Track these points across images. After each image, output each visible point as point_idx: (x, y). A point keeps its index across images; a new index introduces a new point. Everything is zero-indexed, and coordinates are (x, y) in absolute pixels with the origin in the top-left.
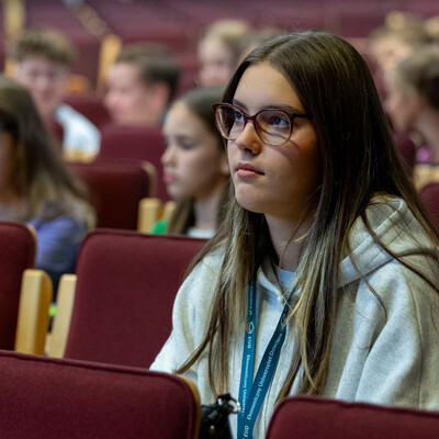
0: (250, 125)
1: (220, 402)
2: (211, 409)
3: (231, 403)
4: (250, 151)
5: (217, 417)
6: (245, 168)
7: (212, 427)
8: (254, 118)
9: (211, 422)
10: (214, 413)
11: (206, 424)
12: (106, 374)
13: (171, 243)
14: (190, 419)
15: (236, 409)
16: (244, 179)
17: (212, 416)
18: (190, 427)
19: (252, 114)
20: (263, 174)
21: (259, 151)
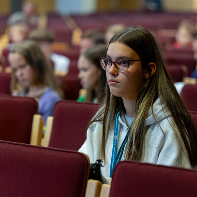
0: (113, 65)
1: (97, 162)
2: (94, 165)
3: (101, 163)
4: (114, 75)
5: (96, 168)
6: (112, 81)
7: (94, 172)
8: (114, 63)
9: (94, 170)
10: (95, 166)
11: (92, 170)
12: (57, 152)
13: (87, 106)
14: (86, 169)
15: (103, 165)
16: (113, 85)
17: (94, 167)
18: (86, 171)
19: (114, 61)
20: (118, 83)
21: (117, 75)
